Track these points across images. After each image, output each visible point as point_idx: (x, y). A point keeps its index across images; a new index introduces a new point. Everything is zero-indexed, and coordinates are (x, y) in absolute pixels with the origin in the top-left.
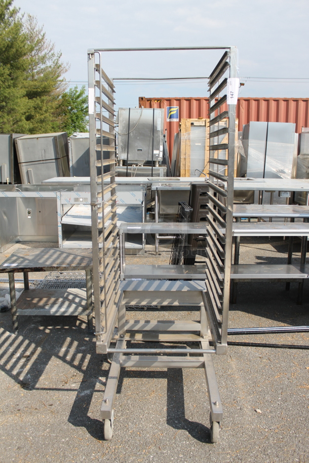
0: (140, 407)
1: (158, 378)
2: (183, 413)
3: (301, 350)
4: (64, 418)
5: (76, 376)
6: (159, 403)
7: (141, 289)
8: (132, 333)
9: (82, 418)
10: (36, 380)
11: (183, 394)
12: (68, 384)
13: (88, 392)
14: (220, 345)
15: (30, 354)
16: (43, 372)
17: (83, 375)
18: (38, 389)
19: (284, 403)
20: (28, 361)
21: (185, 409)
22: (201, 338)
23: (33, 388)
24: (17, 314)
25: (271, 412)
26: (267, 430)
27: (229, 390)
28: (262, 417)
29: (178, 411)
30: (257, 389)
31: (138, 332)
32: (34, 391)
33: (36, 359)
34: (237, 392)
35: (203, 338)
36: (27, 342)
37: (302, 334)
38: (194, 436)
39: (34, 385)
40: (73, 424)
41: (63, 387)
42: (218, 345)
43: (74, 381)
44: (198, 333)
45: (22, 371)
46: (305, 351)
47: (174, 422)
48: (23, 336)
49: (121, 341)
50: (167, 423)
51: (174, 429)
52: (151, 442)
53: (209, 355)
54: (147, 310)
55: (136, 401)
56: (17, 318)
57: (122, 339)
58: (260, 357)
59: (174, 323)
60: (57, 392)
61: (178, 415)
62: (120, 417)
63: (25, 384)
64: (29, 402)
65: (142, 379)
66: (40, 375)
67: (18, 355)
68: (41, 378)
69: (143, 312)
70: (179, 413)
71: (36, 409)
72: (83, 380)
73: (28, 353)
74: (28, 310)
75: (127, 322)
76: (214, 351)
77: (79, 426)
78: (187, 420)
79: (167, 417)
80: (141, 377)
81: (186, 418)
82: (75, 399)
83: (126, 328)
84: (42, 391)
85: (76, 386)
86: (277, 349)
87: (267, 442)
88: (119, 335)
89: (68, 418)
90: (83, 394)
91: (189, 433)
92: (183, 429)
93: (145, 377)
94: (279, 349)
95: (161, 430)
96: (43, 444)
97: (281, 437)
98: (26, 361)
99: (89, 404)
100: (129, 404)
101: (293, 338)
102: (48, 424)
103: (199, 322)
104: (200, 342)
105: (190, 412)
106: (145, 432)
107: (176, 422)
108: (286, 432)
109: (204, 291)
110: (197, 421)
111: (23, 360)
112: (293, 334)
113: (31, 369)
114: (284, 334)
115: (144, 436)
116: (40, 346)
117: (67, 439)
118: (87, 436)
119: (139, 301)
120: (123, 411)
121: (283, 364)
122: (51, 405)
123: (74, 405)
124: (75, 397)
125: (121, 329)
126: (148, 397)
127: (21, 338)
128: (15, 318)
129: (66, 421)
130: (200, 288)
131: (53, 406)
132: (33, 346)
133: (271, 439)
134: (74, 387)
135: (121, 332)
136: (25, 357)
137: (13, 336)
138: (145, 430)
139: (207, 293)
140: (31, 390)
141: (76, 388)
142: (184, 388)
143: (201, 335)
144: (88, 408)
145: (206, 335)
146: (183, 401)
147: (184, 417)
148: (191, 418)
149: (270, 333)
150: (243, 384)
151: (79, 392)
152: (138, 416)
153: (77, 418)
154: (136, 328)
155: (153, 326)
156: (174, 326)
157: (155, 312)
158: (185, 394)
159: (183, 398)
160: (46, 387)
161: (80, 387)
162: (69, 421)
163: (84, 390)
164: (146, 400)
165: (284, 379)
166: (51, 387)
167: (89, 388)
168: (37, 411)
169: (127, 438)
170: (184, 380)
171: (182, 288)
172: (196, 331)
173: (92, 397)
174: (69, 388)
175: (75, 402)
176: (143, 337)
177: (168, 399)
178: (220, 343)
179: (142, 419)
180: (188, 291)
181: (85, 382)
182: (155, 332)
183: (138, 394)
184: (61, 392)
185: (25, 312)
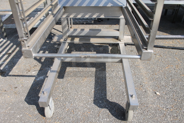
0: (75, 89)
1: (90, 67)
2: (106, 95)
3: (179, 50)
4: (23, 98)
5: (36, 66)
6: (89, 86)
7: (76, 5)
8: (73, 37)
9: (35, 98)
10: (11, 70)
11: (106, 80)
12: (30, 72)
13: (42, 77)
14: (146, 51)
15: (12, 52)
16: (16, 64)
17: (41, 65)
18: (10, 76)
19: (174, 87)
20: (9, 56)
21: (107, 91)
22: (119, 41)
23: (8, 75)
24: (4, 28)
25: (166, 94)
26: (164, 109)
27: (137, 77)
28: (160, 98)
29: (102, 93)
30: (155, 76)
31: (77, 37)
32: (8, 77)
33: (14, 55)
34: (142, 78)
35: (120, 41)
36: (12, 44)
37: (178, 40)
38: (112, 114)
39: (9, 73)
40: (28, 103)
41: (27, 74)
42: (144, 51)
43: (35, 70)
44: (117, 38)
45: (4, 63)
46: (182, 51)
47: (99, 102)
48: (10, 41)
49: (64, 43)
50: (94, 103)
51: (98, 108)
52: (81, 119)
53: (130, 60)
54: (86, 24)
55: (73, 84)
56: (5, 30)
57: (65, 42)
58: (155, 54)
59: (101, 30)
60: (22, 77)
61: (102, 96)
62: (61, 97)
63: (3, 72)
64: (2, 85)
65: (79, 68)
66: (14, 66)
67: (4, 52)
68: (14, 68)
69: (83, 25)
70: (102, 95)
71: (5, 91)
72: (40, 69)
73: (10, 51)
74: (10, 25)
75: (68, 30)
76: (139, 57)
77: (31, 105)
78: (108, 101)
79: (94, 97)
80: (78, 67)
81: (108, 98)
82: (33, 83)
83: (68, 34)
84: (13, 77)
85: (35, 73)
86: (165, 49)
87: (166, 120)
88: (63, 39)
89: (25, 97)
90: (38, 79)
91: (110, 111)
92: (105, 108)
93: (81, 67)
94: (166, 49)
95: (89, 109)
96: (3, 120)
97: (176, 115)
98: (7, 57)
99: (41, 87)
100: (68, 87)
101: (173, 42)
102: (11, 103)
103: (118, 30)
104: (118, 44)
105: (111, 93)
106: (77, 110)
107: (100, 102)
108: (179, 111)
109: (124, 7)
110: (115, 101)
111: (6, 56)
112: (173, 40)
113: (9, 61)
114: (167, 40)
115: (76, 113)
116: (19, 47)
117: (21, 115)
118: (36, 113)
119: (75, 15)
120: (64, 92)
121: (170, 59)
122: (16, 88)
123: (31, 87)
124: (33, 82)
125: (65, 35)
126: (82, 81)
127: (9, 42)
128: (3, 30)
129: (24, 101)
130: (120, 4)
131: (17, 89)
132: (15, 46)
133: (169, 116)
134: (34, 74)
135: (64, 37)
136: (8, 54)
137: (5, 41)
138: (78, 108)
139: (127, 8)
140: (5, 77)
141: (35, 75)
142: (107, 75)
143: (119, 39)
144: (40, 90)
145: (122, 39)
146: (106, 85)
147: (106, 97)
148: (111, 99)
149: (159, 39)
150: (146, 72)
151: (36, 78)
152: (74, 96)
153: (31, 98)
154: (75, 34)
155: (86, 33)
156: (100, 32)
157: (90, 25)
158: (107, 79)
159: (105, 82)
160: (16, 74)
161: (37, 74)
162: (25, 100)
163: (40, 76)
164: (80, 84)
165: (172, 69)
166: (19, 74)
167: (44, 75)
168: (5, 92)
169: (64, 115)
170: (107, 69)
171: (107, 4)
172: (116, 37)
173: (44, 81)
174: (30, 74)
175: (32, 85)
176: (80, 40)
177: (95, 84)
178: (146, 49)
179: (76, 99)
180: (111, 7)
181: (42, 70)
182: (88, 37)
183: (75, 79)
184: (25, 78)
185: (8, 26)
